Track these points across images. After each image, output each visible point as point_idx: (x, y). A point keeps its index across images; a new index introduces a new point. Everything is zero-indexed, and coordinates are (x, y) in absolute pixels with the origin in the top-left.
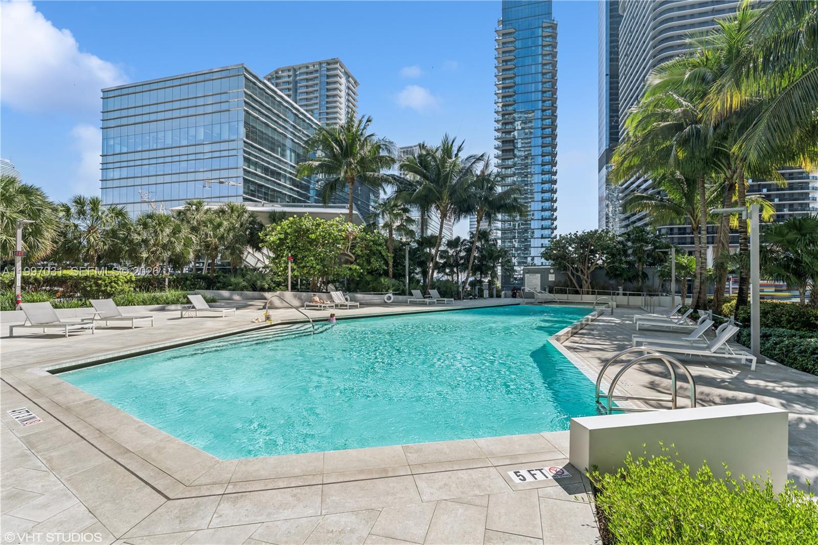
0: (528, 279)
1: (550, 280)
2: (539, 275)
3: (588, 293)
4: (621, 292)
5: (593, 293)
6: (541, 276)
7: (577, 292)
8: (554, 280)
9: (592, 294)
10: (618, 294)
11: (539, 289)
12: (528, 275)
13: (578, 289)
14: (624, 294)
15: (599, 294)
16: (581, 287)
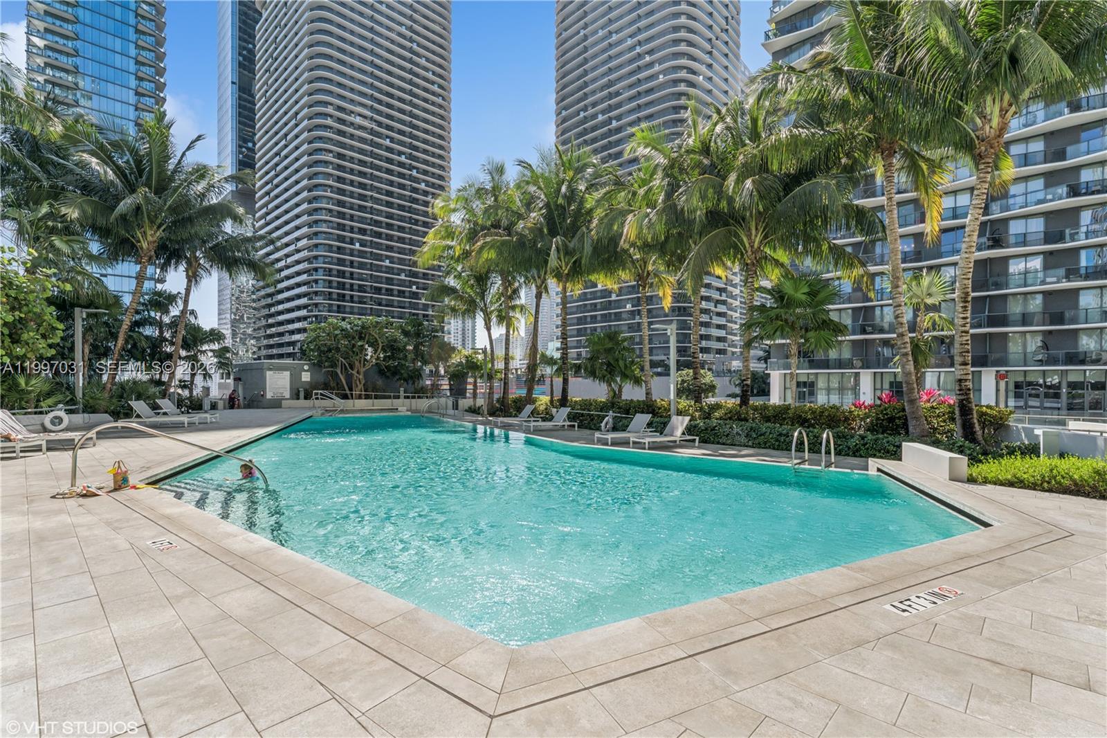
0: (270, 379)
1: (303, 380)
2: (287, 374)
3: (360, 397)
4: (402, 393)
5: (367, 397)
6: (291, 374)
7: (345, 397)
8: (309, 380)
9: (365, 399)
10: (398, 397)
11: (287, 395)
12: (271, 372)
13: (348, 392)
14: (405, 397)
15: (376, 397)
16: (351, 389)
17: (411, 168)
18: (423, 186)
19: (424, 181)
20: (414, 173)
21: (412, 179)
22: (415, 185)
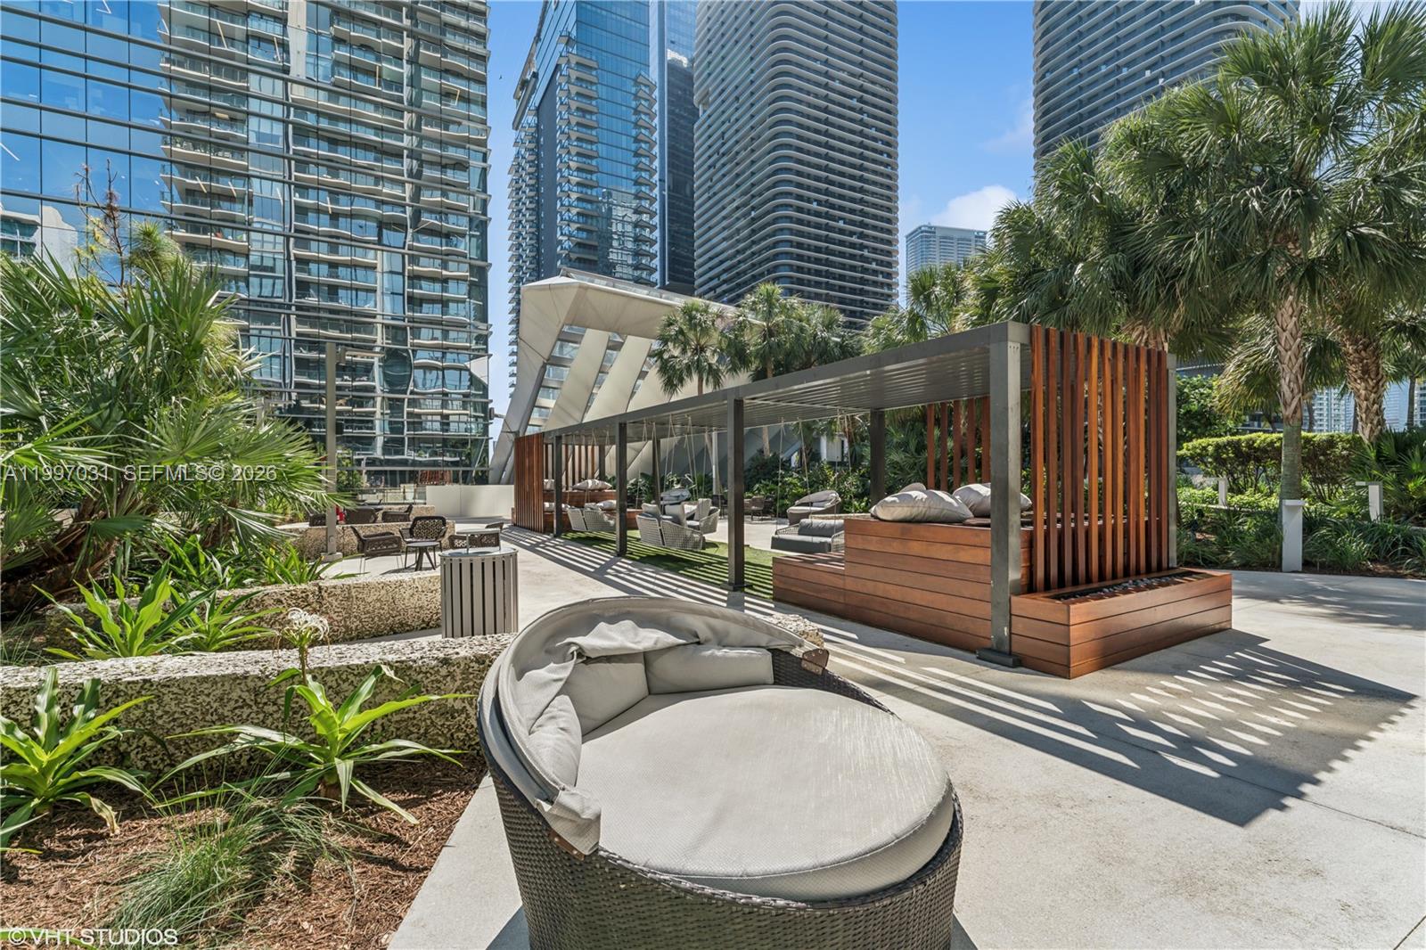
17: (862, 247)
18: (874, 266)
19: (874, 260)
20: (866, 253)
21: (863, 259)
22: (866, 265)
